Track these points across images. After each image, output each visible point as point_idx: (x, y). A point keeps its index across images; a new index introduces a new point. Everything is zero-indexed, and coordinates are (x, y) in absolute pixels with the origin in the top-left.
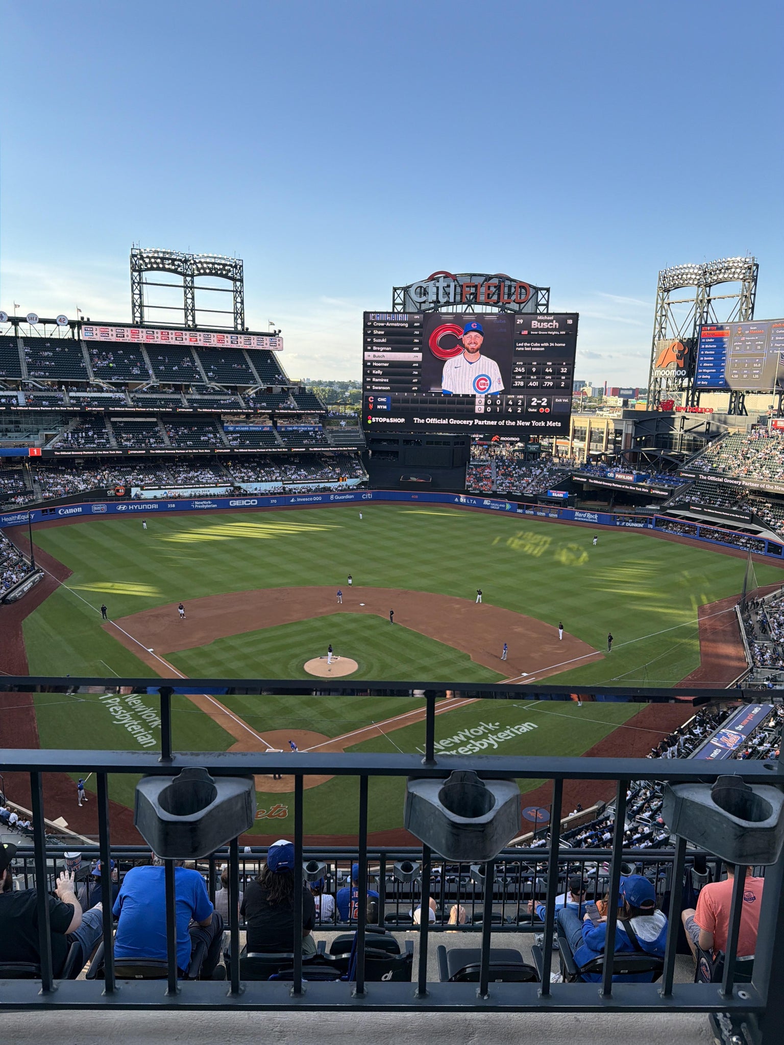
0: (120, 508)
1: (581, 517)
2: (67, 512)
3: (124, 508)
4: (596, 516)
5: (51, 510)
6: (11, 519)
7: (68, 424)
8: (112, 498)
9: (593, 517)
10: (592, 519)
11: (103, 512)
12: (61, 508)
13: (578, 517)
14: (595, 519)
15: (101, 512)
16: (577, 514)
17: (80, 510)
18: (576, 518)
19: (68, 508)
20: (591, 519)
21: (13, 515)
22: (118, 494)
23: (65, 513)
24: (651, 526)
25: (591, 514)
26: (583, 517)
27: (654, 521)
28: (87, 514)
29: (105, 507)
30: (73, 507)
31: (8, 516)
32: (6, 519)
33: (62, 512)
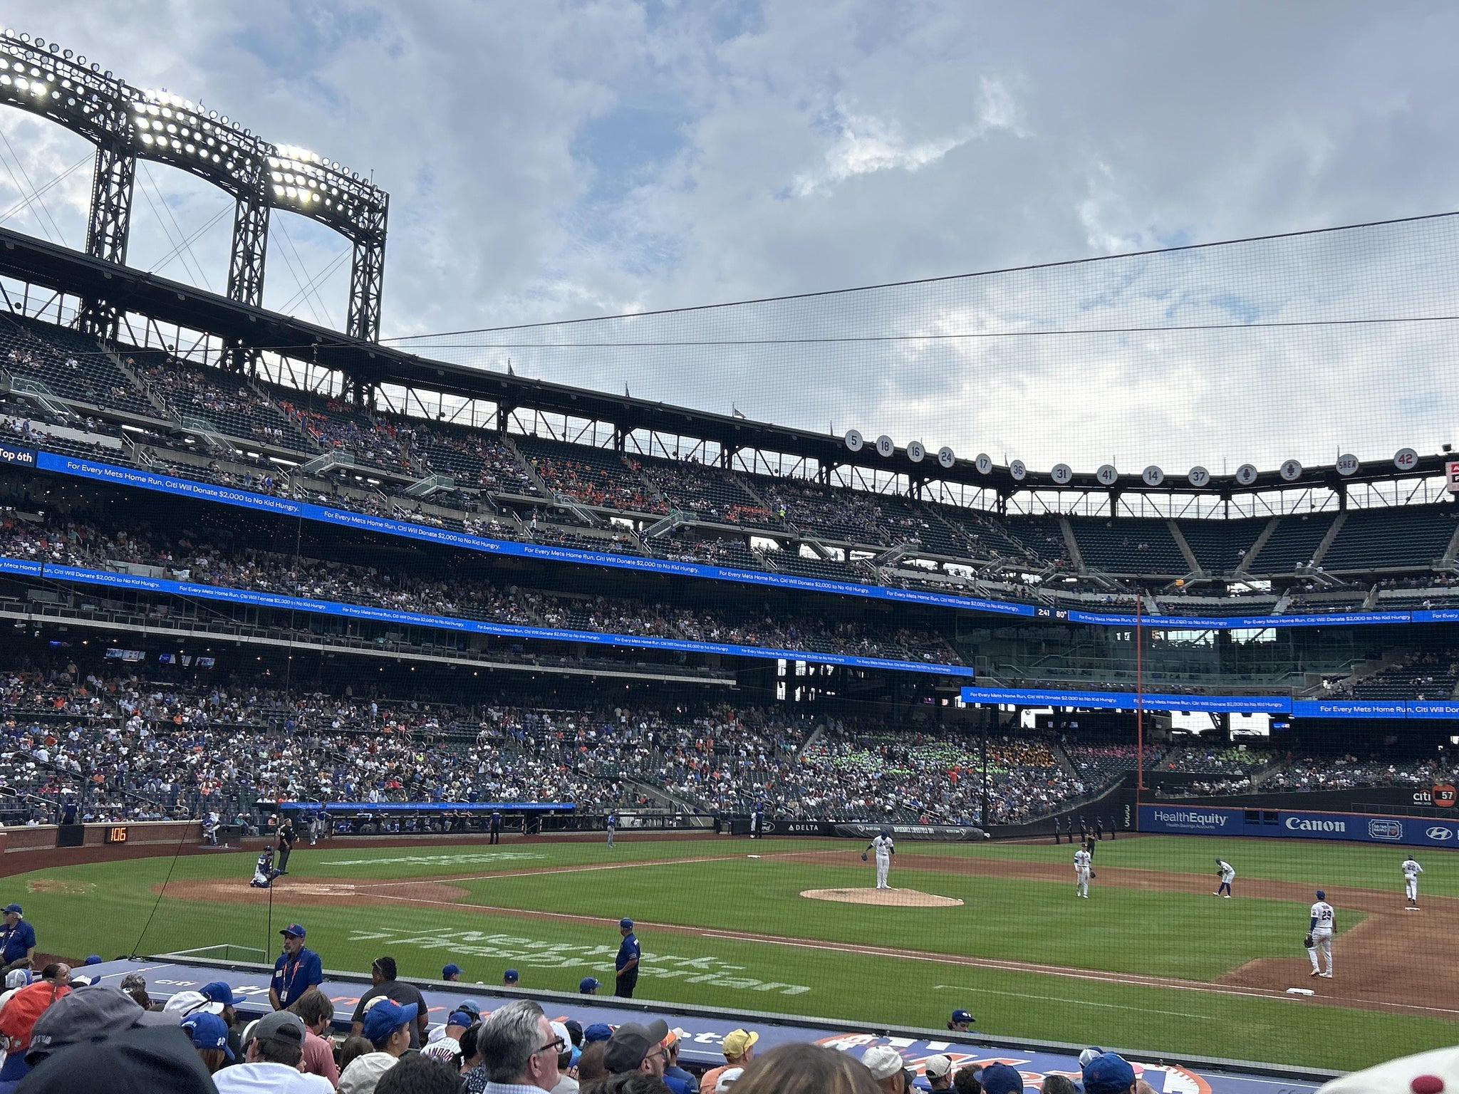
0: (1435, 833)
2: (1307, 825)
3: (1444, 834)
5: (1267, 815)
6: (1173, 818)
7: (1380, 657)
8: (1417, 811)
11: (1394, 838)
12: (1291, 815)
15: (1388, 837)
17: (1340, 827)
19: (1311, 818)
21: (1181, 811)
22: (1438, 802)
23: (1302, 827)
28: (1356, 836)
29: (1398, 828)
30: (1324, 819)
31: (1167, 811)
32: (1163, 817)
33: (1293, 823)
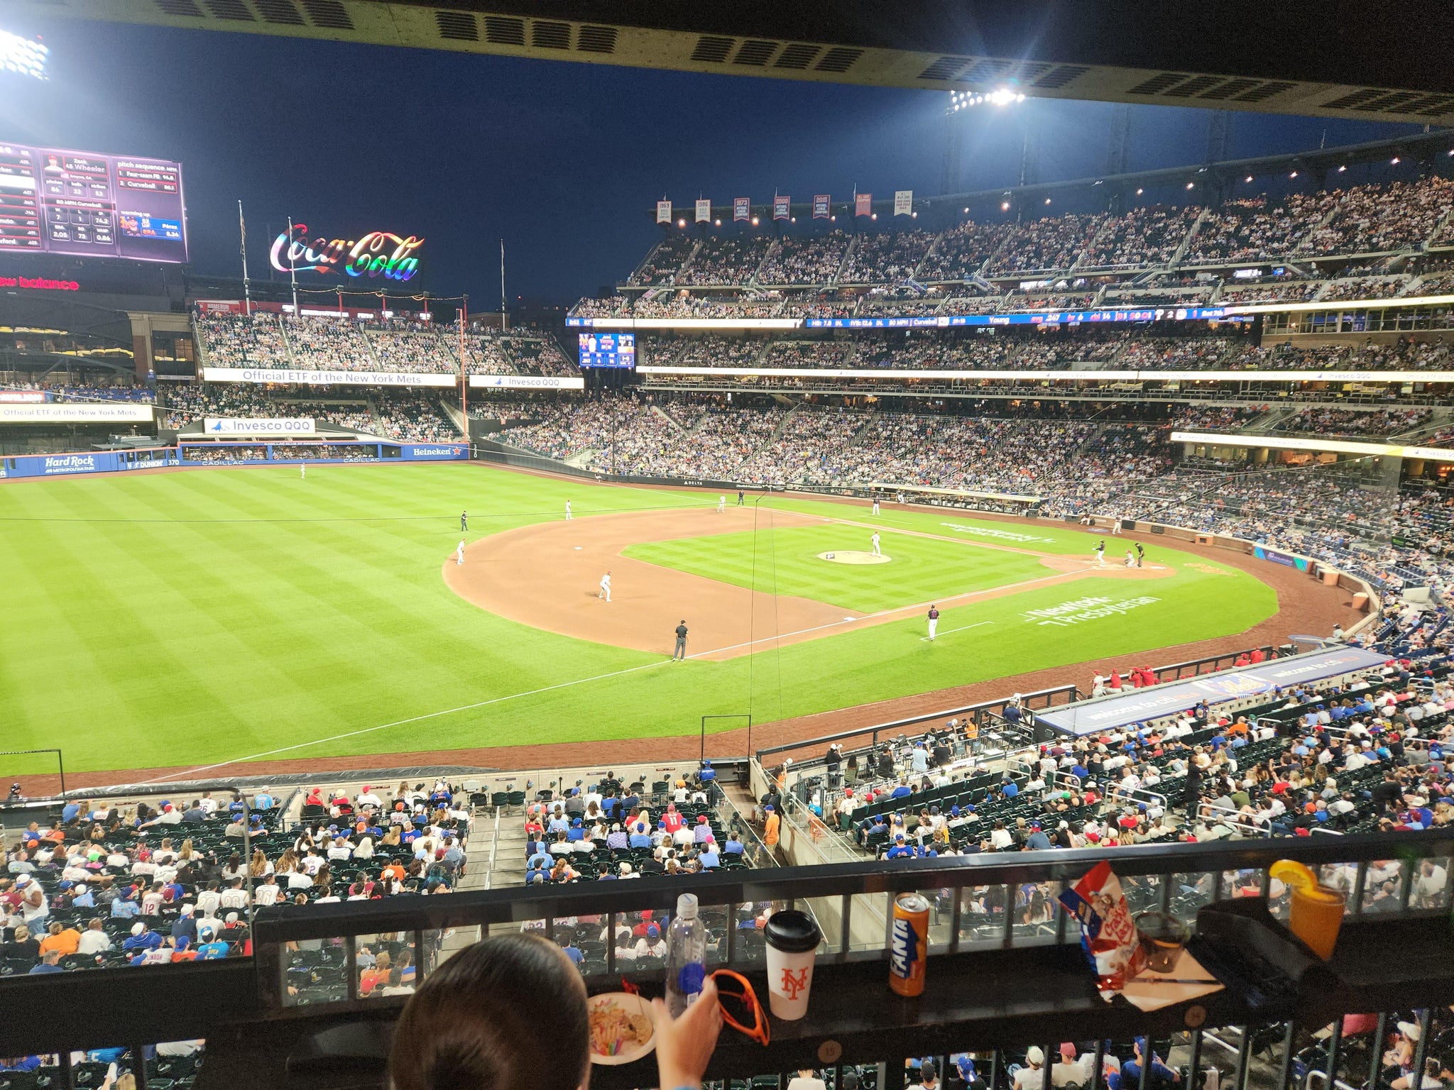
1: (59, 467)
4: (90, 460)
9: (83, 461)
10: (83, 465)
13: (52, 467)
14: (88, 466)
16: (49, 462)
18: (48, 471)
20: (80, 466)
24: (176, 462)
25: (79, 457)
26: (63, 466)
27: (180, 453)
